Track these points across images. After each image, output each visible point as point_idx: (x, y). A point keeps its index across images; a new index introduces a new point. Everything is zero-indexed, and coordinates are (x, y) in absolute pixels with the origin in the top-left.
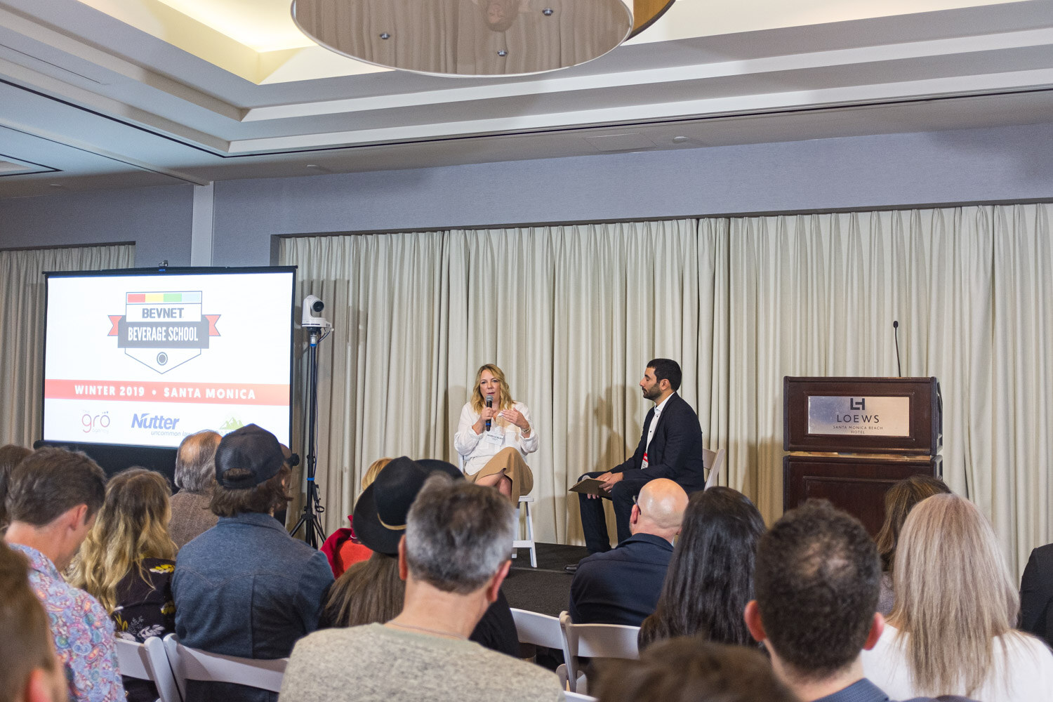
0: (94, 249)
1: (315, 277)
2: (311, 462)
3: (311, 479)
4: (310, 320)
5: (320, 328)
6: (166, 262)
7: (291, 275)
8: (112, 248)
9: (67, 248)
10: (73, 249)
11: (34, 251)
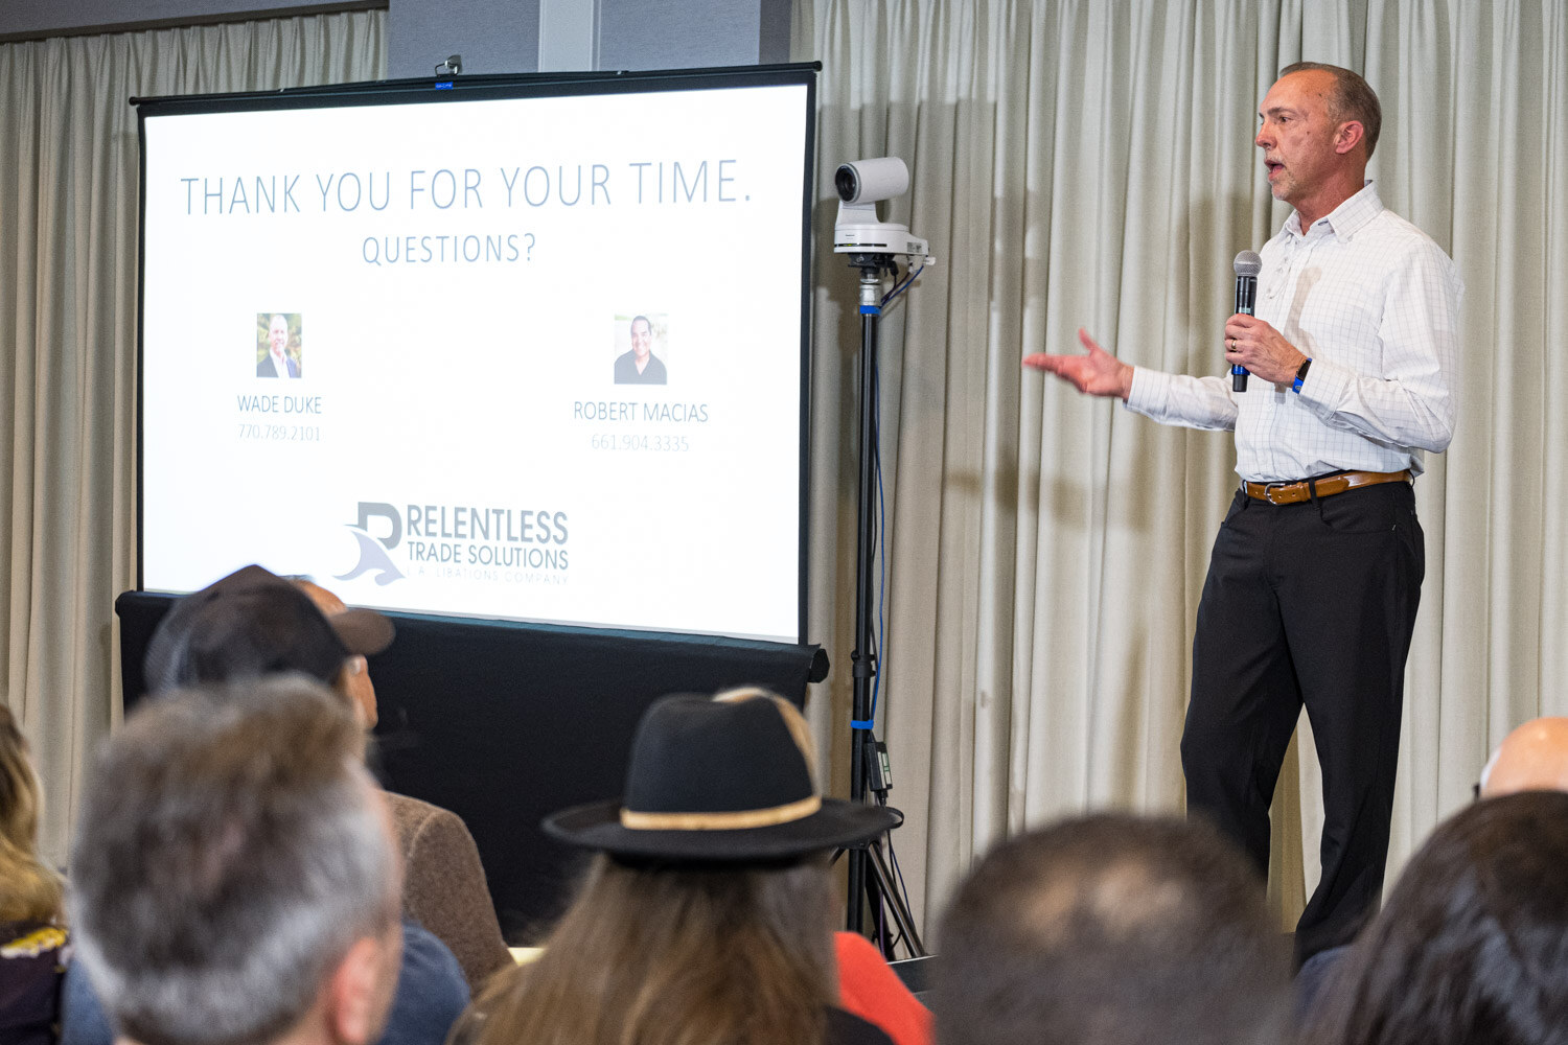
0: (288, 26)
1: (895, 96)
2: (861, 674)
3: (861, 725)
4: (857, 231)
5: (891, 255)
6: (455, 61)
7: (801, 91)
8: (334, 20)
9: (215, 24)
10: (230, 28)
11: (129, 35)
